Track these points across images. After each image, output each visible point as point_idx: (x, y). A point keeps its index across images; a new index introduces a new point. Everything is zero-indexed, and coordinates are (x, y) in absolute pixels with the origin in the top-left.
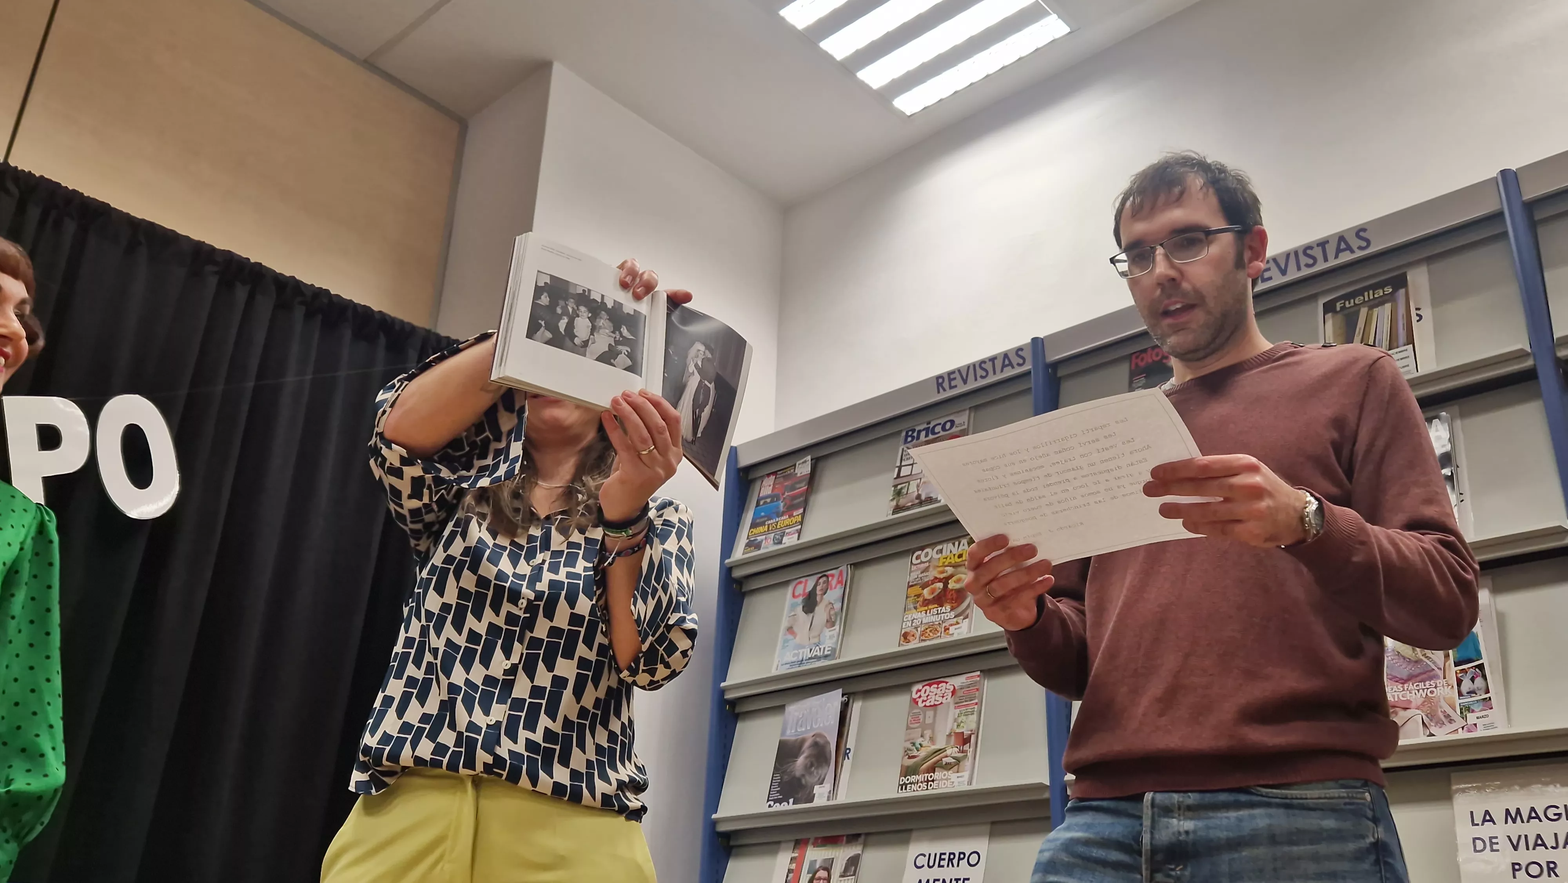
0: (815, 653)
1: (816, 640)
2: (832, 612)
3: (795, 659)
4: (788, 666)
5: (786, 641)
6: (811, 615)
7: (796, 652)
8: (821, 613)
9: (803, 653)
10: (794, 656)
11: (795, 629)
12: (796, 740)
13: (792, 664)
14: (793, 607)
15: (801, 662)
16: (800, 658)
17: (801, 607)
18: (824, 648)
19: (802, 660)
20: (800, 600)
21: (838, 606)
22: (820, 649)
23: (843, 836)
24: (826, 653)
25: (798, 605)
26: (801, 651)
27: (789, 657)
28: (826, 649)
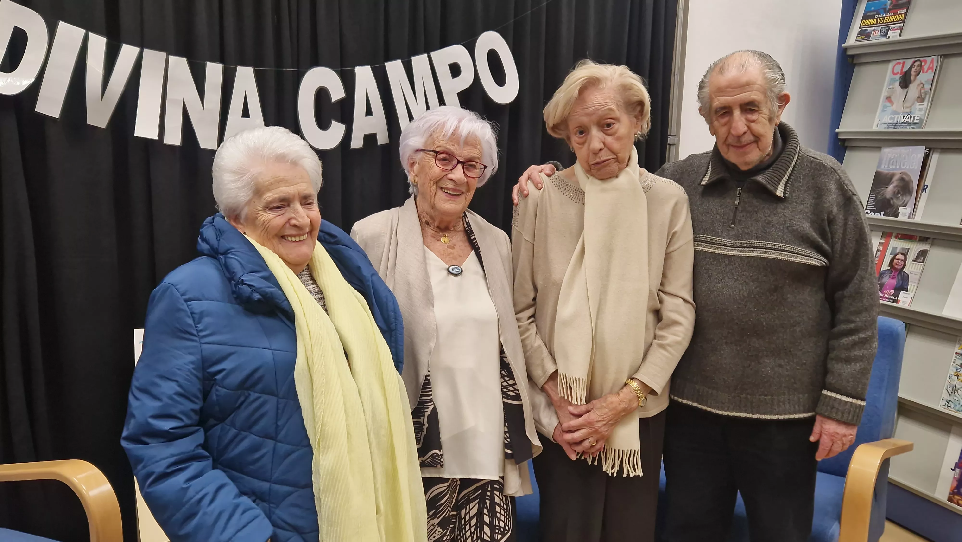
0: (907, 120)
1: (908, 110)
2: (923, 91)
3: (891, 121)
4: (885, 126)
5: (885, 107)
6: (906, 90)
7: (893, 116)
8: (913, 89)
9: (898, 118)
10: (891, 118)
11: (892, 99)
12: (887, 174)
13: (889, 125)
14: (892, 81)
15: (895, 125)
16: (895, 122)
17: (898, 83)
18: (914, 117)
19: (897, 123)
20: (898, 77)
21: (927, 87)
22: (911, 117)
23: (917, 236)
24: (915, 121)
25: (897, 80)
26: (896, 116)
27: (887, 119)
28: (916, 118)
